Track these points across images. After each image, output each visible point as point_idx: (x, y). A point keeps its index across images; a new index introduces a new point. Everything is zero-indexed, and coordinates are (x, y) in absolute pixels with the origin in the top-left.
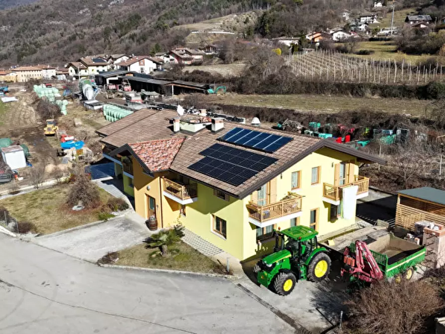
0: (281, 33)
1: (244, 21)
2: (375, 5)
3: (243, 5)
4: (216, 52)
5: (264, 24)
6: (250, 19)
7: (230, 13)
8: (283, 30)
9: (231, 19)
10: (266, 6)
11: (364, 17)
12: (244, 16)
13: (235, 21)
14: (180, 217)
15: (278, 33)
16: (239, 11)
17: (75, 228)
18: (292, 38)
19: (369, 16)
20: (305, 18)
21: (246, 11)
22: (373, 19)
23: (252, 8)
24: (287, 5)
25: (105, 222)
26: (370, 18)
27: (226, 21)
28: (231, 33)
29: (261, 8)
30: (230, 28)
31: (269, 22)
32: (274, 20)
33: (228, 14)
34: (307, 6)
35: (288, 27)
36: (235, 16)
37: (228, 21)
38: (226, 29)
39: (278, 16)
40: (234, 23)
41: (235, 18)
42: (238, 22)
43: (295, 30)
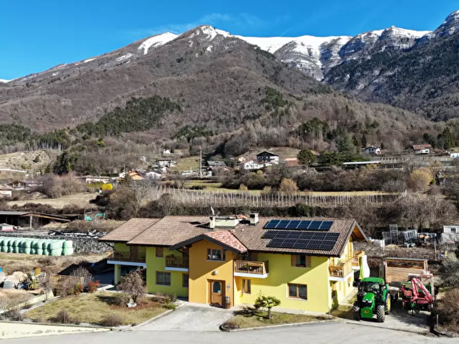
0: (86, 172)
1: (34, 159)
2: (164, 152)
3: (31, 144)
4: (25, 188)
5: (65, 162)
6: (40, 158)
7: (16, 150)
8: (87, 169)
9: (19, 157)
10: (57, 147)
11: (161, 161)
12: (33, 155)
13: (23, 159)
14: (242, 295)
15: (82, 172)
16: (27, 149)
17: (156, 317)
18: (100, 177)
19: (166, 161)
20: (110, 159)
21: (34, 150)
22: (169, 163)
23: (42, 147)
24: (88, 146)
25: (174, 310)
26: (167, 162)
27: (13, 158)
28: (20, 171)
29: (51, 148)
30: (18, 166)
31: (70, 160)
32: (76, 159)
33: (13, 152)
34: (110, 148)
35: (92, 165)
36: (23, 154)
37: (14, 159)
38: (13, 167)
39: (80, 156)
40: (22, 161)
41: (23, 156)
42: (26, 160)
43: (100, 169)
